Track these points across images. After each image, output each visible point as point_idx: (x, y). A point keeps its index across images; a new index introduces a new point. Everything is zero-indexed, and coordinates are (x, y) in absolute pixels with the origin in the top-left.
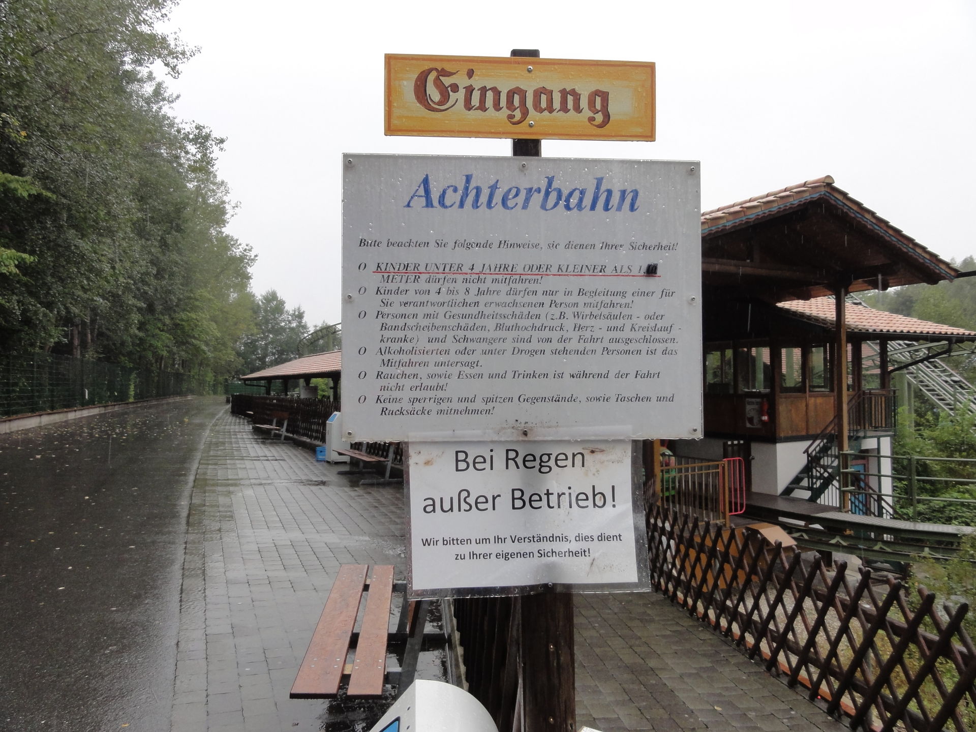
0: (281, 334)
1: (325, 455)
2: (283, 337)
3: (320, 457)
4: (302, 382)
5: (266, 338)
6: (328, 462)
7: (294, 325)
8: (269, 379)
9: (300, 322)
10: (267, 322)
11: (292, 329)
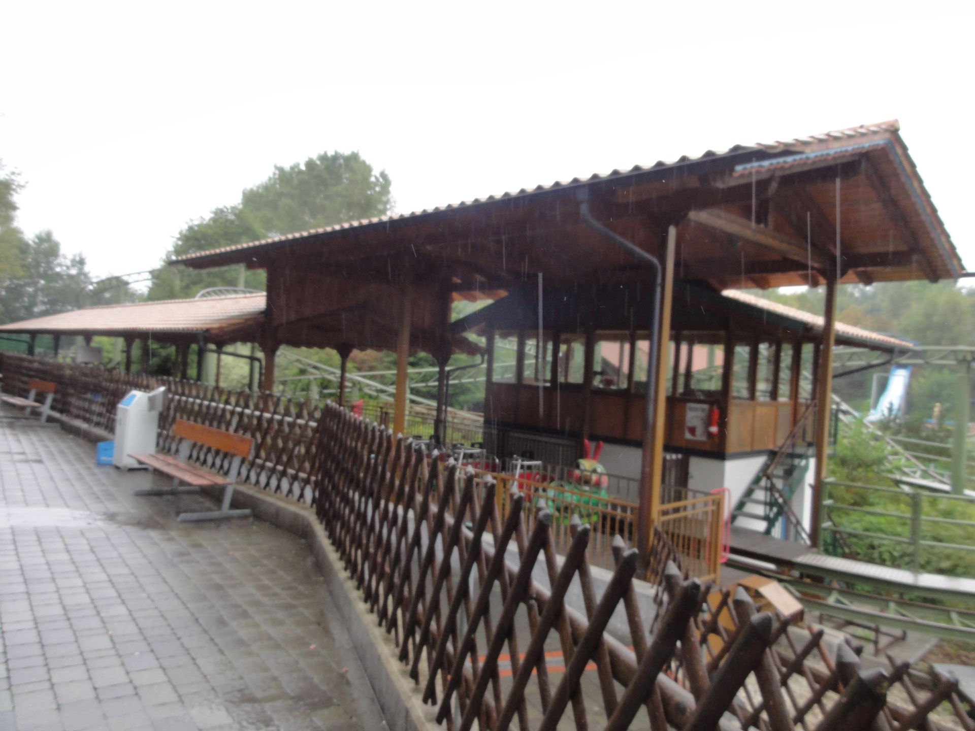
0: (56, 281)
1: (111, 456)
2: (59, 284)
3: (104, 458)
4: (80, 340)
5: (35, 284)
6: (117, 468)
7: (74, 272)
8: (34, 333)
9: (81, 270)
10: (38, 265)
11: (71, 277)
